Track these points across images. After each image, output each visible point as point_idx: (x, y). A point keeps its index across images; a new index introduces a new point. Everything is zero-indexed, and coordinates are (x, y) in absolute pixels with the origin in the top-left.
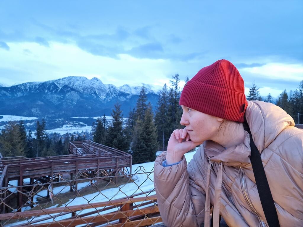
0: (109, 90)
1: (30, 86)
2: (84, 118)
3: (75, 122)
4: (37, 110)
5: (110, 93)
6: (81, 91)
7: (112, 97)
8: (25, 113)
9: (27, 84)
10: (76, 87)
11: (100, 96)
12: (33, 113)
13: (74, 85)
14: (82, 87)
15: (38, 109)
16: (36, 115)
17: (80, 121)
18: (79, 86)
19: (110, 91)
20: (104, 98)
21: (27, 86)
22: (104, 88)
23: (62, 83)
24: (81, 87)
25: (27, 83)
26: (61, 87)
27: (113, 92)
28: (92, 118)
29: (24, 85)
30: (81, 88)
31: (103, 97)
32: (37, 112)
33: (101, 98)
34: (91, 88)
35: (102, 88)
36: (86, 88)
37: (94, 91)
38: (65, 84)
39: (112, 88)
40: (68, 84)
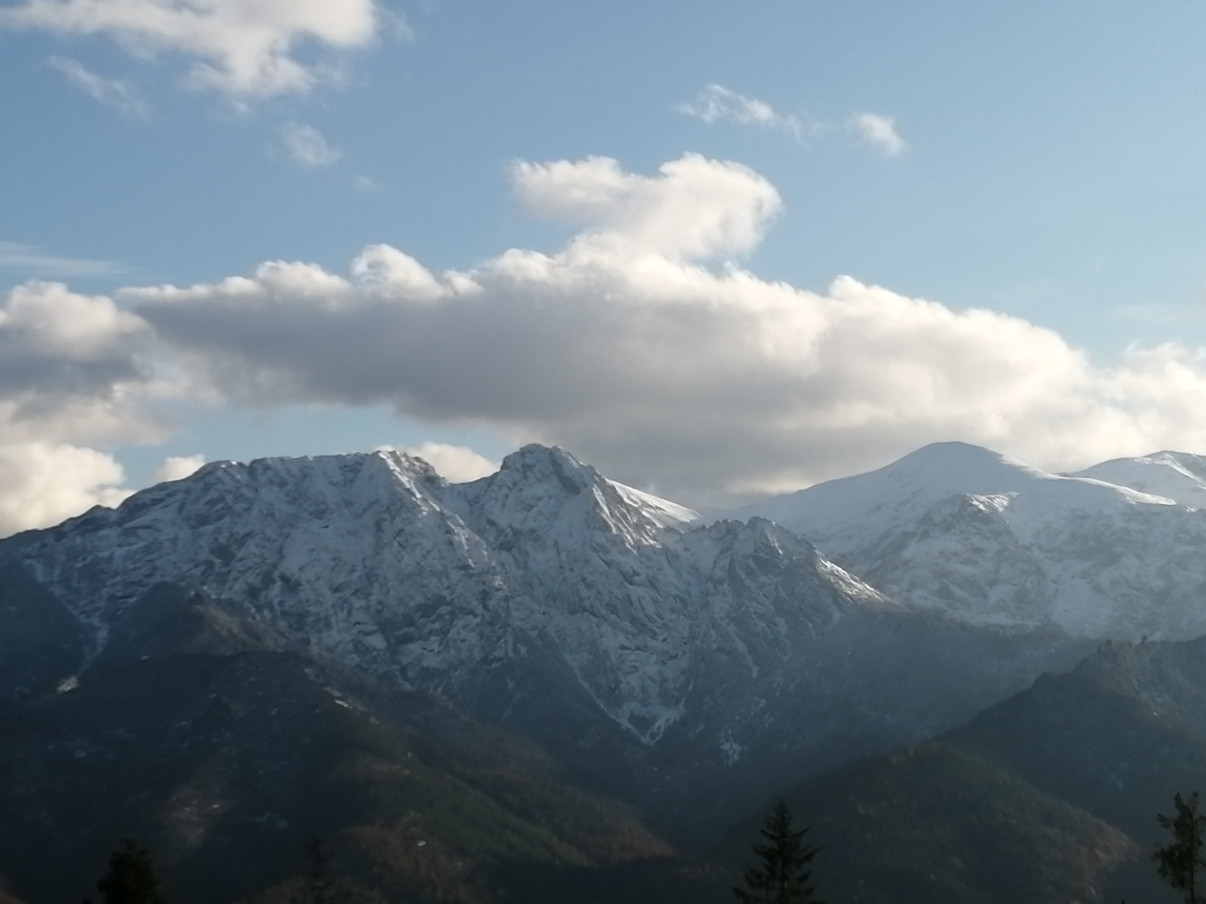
0: (721, 605)
5: (741, 647)
6: (359, 648)
7: (768, 693)
11: (617, 703)
13: (268, 580)
14: (375, 596)
19: (742, 622)
20: (666, 717)
22: (652, 583)
23: (117, 565)
24: (361, 591)
26: (109, 614)
30: (358, 604)
33: (625, 723)
34: (491, 604)
35: (635, 591)
36: (420, 599)
37: (534, 634)
38: (157, 579)
39: (763, 579)
40: (198, 571)
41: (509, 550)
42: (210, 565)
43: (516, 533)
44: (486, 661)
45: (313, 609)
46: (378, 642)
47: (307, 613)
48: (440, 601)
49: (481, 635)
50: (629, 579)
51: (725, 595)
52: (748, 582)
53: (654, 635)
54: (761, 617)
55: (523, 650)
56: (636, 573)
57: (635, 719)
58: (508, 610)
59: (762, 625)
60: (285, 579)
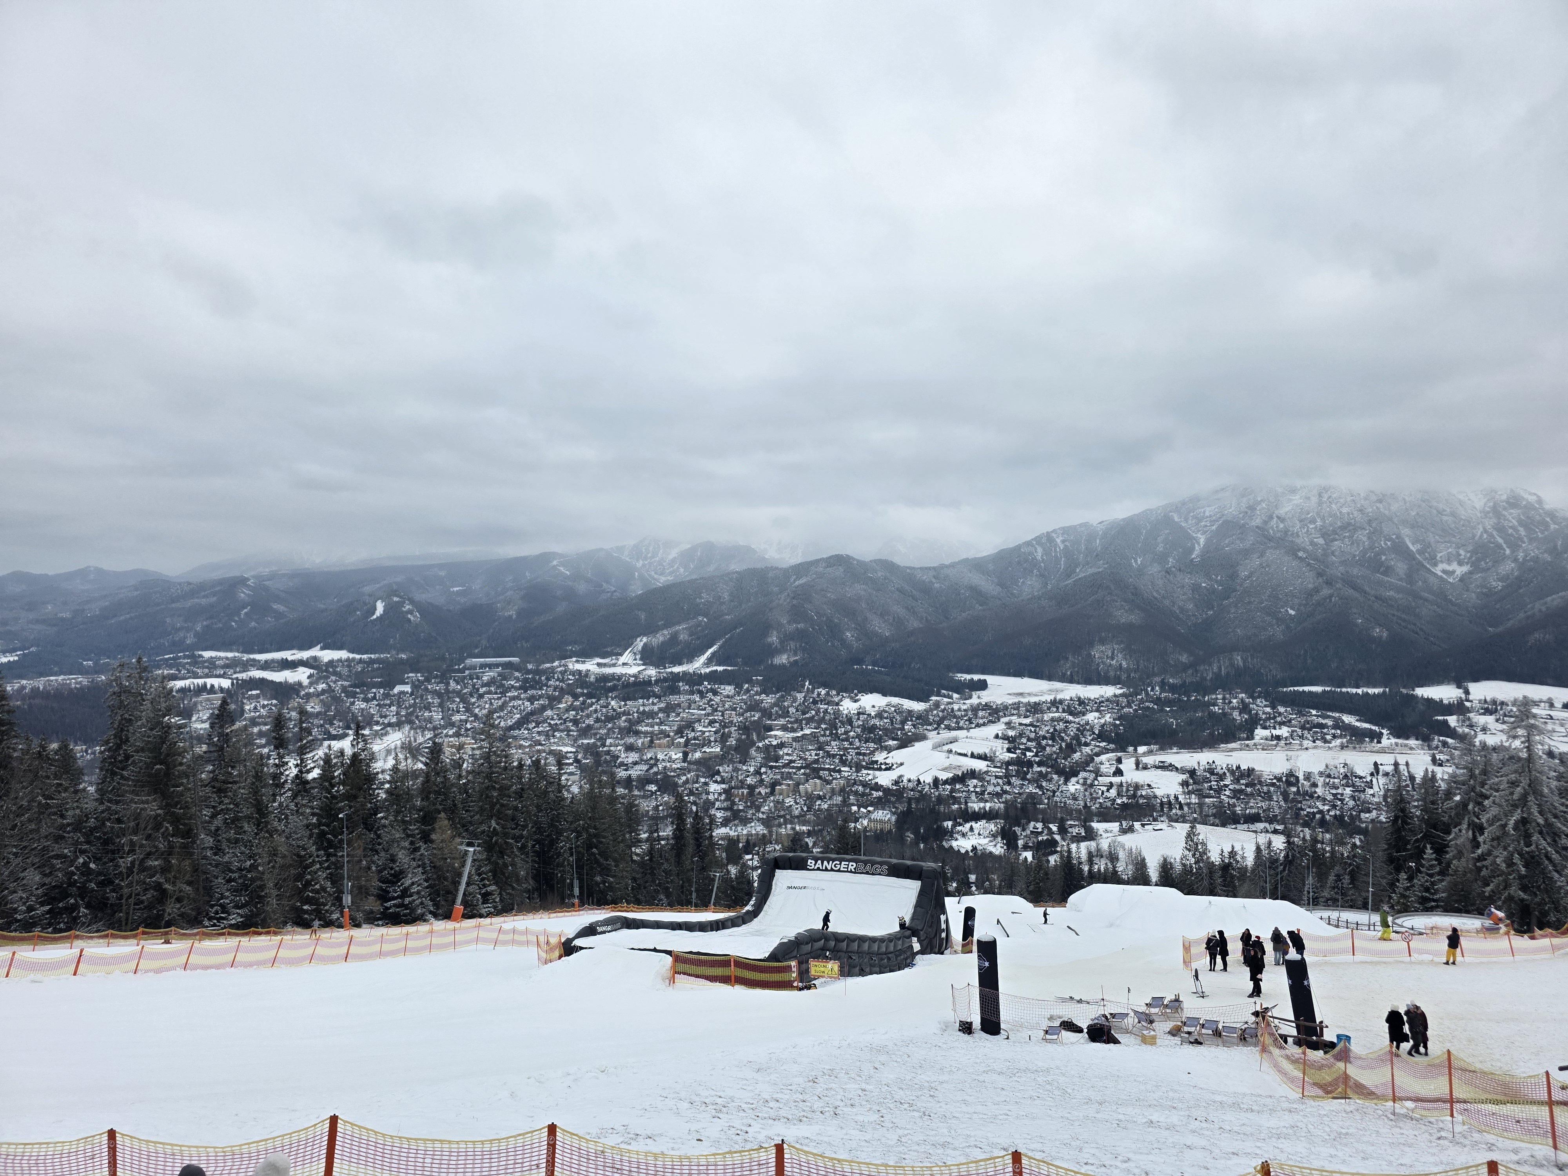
0: (1489, 524)
1: (1067, 543)
2: (1360, 691)
3: (1314, 712)
4: (1113, 653)
5: (1500, 541)
6: (1312, 543)
7: (1516, 560)
8: (1067, 667)
9: (1053, 535)
10: (1281, 526)
11: (1435, 565)
12: (1098, 665)
13: (1271, 518)
14: (1319, 523)
15: (1116, 646)
16: (1112, 673)
17: (1342, 711)
18: (1301, 521)
19: (1500, 529)
20: (1460, 570)
21: (1056, 544)
22: (1453, 514)
23: (1207, 514)
24: (1313, 521)
25: (1054, 531)
26: (1204, 533)
27: (1522, 531)
28: (1404, 691)
29: (1046, 540)
30: (1311, 526)
31: (1454, 566)
32: (1114, 662)
33: (1440, 574)
34: (1374, 525)
35: (1445, 518)
36: (1339, 524)
37: (1394, 537)
38: (1224, 518)
39: (1512, 511)
40: (1241, 516)
41: (1381, 502)
42: (1247, 513)
43: (1384, 495)
44: (1371, 548)
45: (1291, 529)
46: (1321, 541)
47: (1289, 531)
48: (1349, 524)
49: (1369, 538)
50: (1441, 513)
51: (1491, 518)
52: (1504, 512)
53: (1454, 537)
54: (1511, 527)
55: (1389, 543)
56: (1444, 510)
57: (1444, 571)
58: (1381, 527)
59: (1510, 531)
60: (1278, 517)
